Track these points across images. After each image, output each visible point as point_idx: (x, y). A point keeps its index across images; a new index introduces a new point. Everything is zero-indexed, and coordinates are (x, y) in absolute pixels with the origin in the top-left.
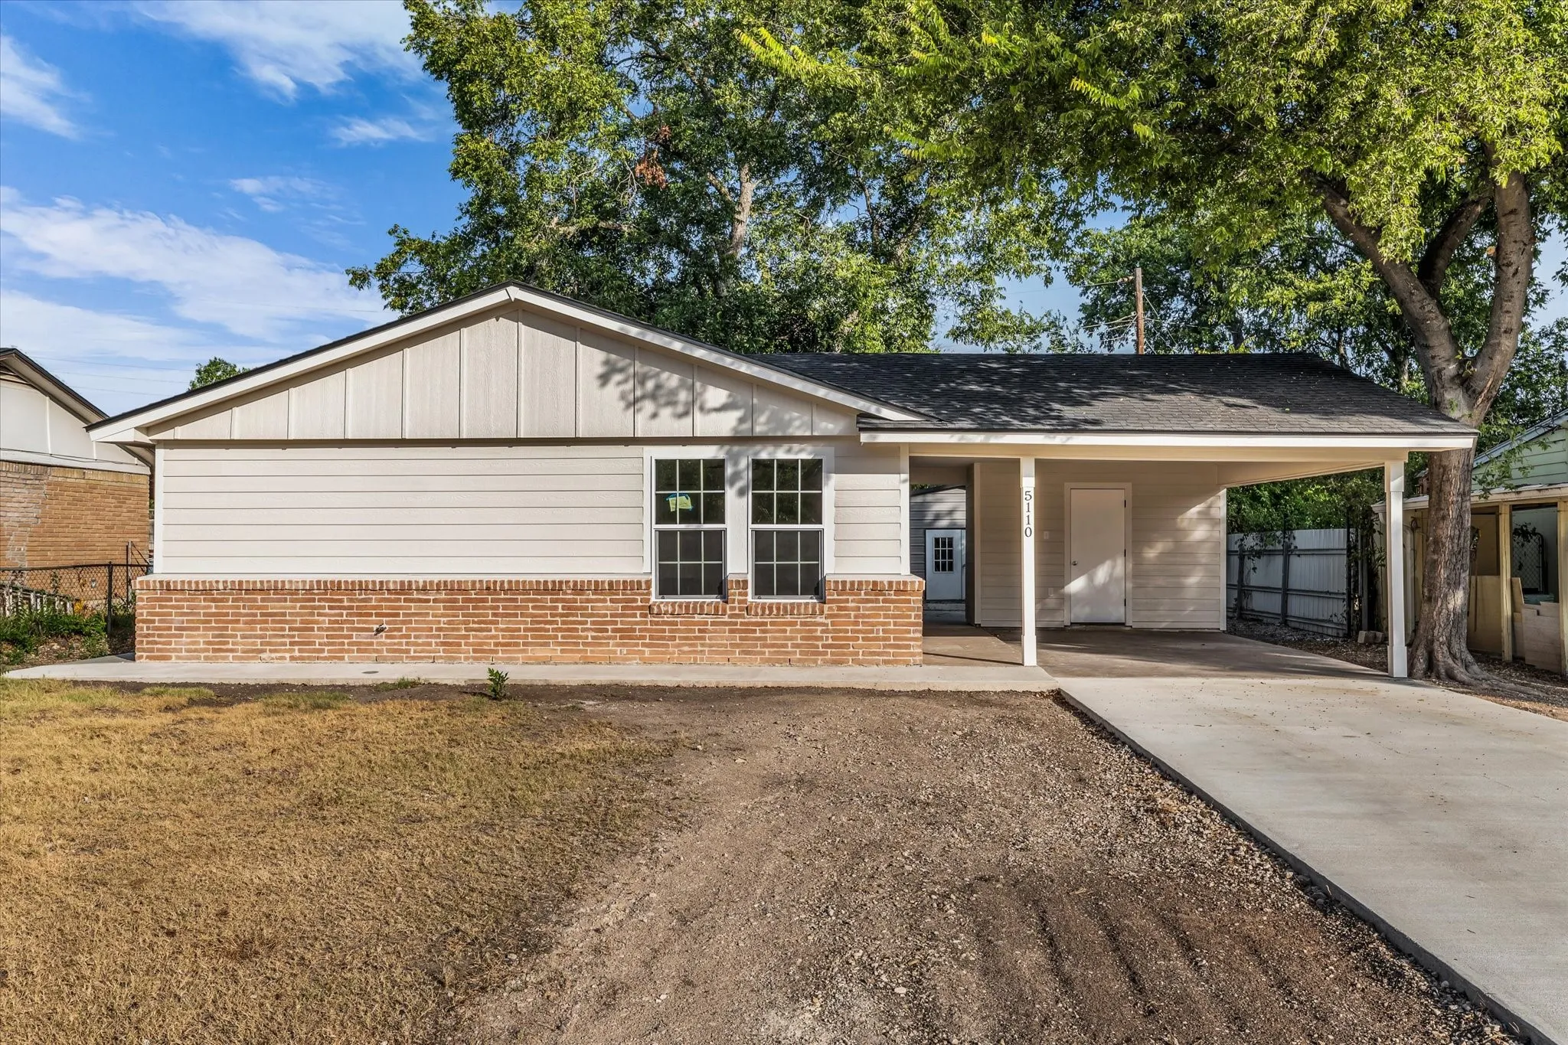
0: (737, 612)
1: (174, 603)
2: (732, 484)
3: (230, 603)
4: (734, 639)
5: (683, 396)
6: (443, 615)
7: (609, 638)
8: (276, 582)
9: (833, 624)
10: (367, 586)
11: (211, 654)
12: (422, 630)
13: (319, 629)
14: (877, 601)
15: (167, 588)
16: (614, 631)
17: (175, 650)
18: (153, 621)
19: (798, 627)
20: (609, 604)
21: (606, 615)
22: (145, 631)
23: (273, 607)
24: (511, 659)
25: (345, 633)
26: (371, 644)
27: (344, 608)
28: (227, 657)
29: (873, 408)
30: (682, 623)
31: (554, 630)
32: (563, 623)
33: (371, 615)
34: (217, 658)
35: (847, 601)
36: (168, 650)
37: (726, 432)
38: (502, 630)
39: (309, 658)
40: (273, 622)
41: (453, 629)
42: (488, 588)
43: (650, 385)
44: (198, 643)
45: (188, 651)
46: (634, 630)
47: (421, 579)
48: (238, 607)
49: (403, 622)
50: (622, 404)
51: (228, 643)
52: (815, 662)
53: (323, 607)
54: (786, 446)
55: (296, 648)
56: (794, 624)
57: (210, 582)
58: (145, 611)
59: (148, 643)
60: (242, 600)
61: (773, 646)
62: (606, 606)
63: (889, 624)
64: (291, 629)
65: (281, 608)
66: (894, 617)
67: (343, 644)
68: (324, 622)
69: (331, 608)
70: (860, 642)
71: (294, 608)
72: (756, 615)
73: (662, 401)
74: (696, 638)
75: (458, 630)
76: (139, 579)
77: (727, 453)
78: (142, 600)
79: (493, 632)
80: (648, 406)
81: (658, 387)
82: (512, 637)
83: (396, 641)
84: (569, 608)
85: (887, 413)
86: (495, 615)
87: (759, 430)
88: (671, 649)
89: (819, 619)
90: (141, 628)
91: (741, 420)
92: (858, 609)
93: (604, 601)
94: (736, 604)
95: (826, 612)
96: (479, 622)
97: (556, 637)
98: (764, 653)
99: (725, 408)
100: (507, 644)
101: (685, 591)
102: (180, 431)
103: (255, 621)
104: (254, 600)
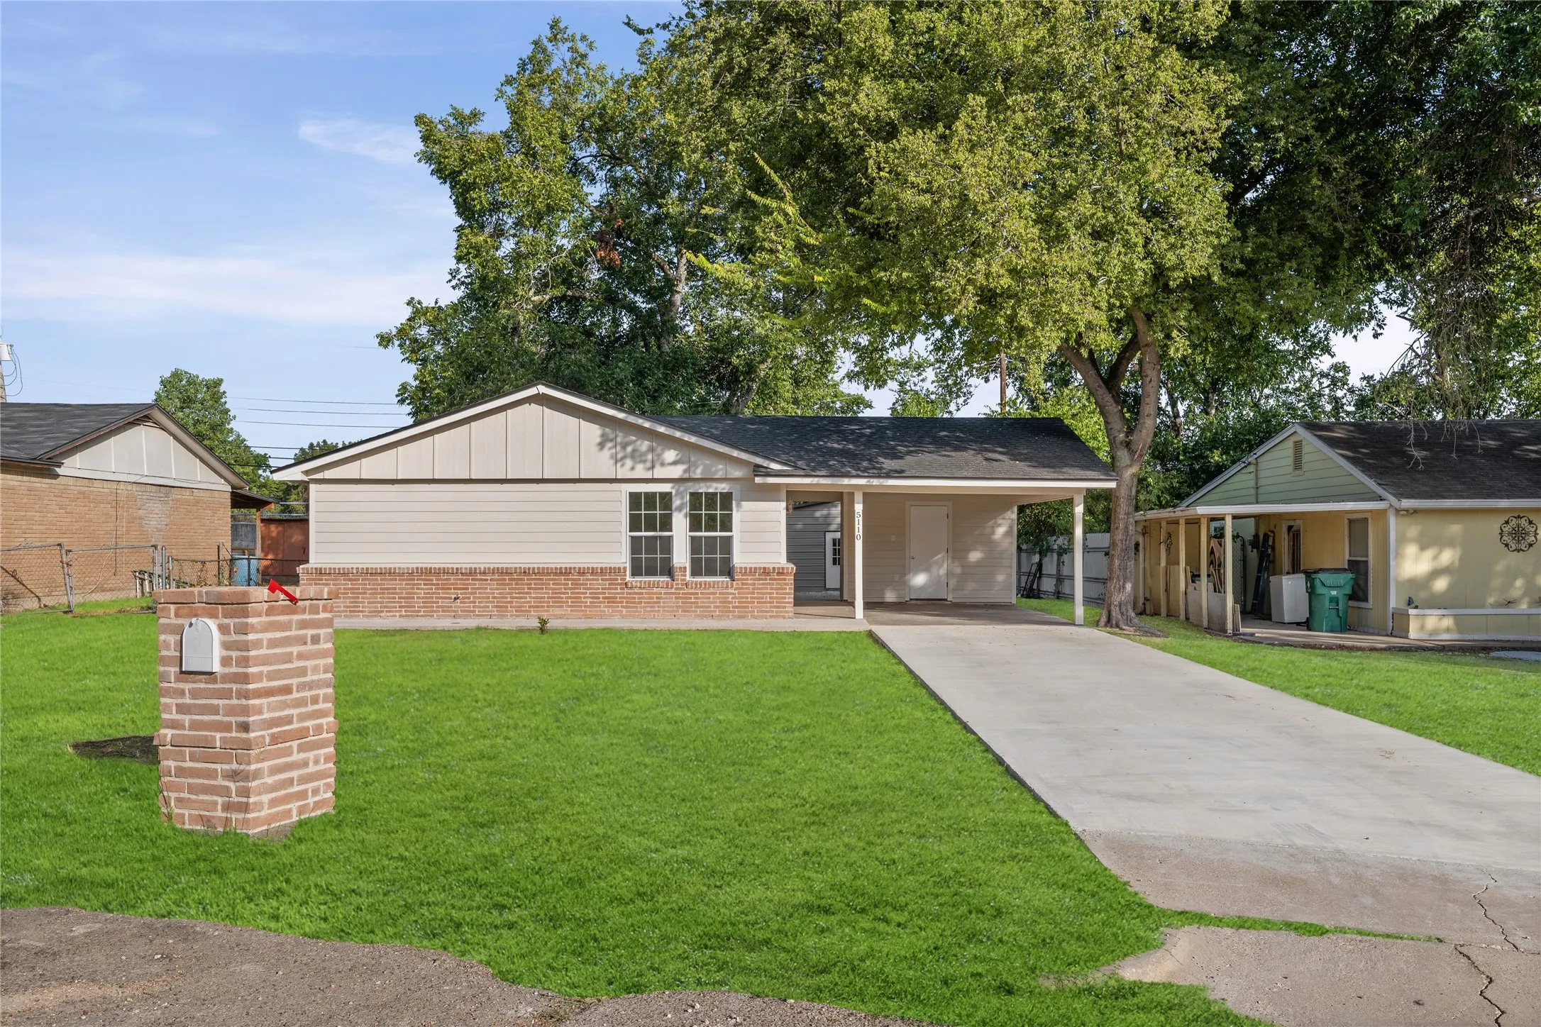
0: (680, 587)
1: (324, 582)
2: (677, 508)
3: (360, 582)
4: (678, 603)
5: (650, 457)
6: (496, 589)
7: (601, 603)
8: (390, 569)
9: (739, 594)
10: (448, 571)
11: (348, 613)
12: (483, 598)
13: (418, 599)
14: (766, 580)
15: (320, 572)
16: (604, 598)
19: (718, 596)
20: (601, 582)
21: (598, 589)
23: (388, 585)
25: (434, 600)
26: (451, 607)
27: (434, 585)
28: (359, 615)
29: (764, 463)
30: (646, 594)
31: (566, 598)
32: (572, 593)
33: (451, 589)
34: (352, 616)
35: (748, 580)
37: (676, 476)
38: (534, 598)
39: (411, 616)
40: (388, 594)
41: (503, 598)
42: (525, 573)
43: (629, 449)
44: (339, 607)
46: (616, 598)
47: (482, 566)
48: (365, 585)
49: (471, 593)
50: (612, 462)
51: (359, 606)
52: (728, 616)
53: (420, 585)
54: (712, 485)
55: (403, 610)
56: (715, 594)
57: (348, 569)
60: (369, 580)
61: (702, 607)
62: (599, 583)
63: (772, 593)
64: (399, 599)
65: (393, 585)
66: (776, 589)
67: (433, 608)
68: (420, 594)
69: (425, 584)
70: (755, 605)
71: (402, 585)
72: (692, 588)
73: (637, 459)
75: (506, 598)
76: (299, 567)
77: (673, 487)
78: (303, 580)
79: (528, 600)
80: (629, 463)
81: (634, 451)
82: (540, 602)
83: (467, 606)
84: (575, 585)
85: (771, 465)
86: (529, 589)
87: (697, 475)
88: (639, 610)
89: (730, 591)
91: (685, 471)
92: (754, 584)
93: (598, 580)
94: (680, 582)
95: (735, 587)
96: (519, 594)
97: (567, 602)
98: (697, 612)
99: (675, 463)
100: (537, 607)
101: (647, 574)
102: (328, 474)
103: (376, 594)
104: (377, 581)
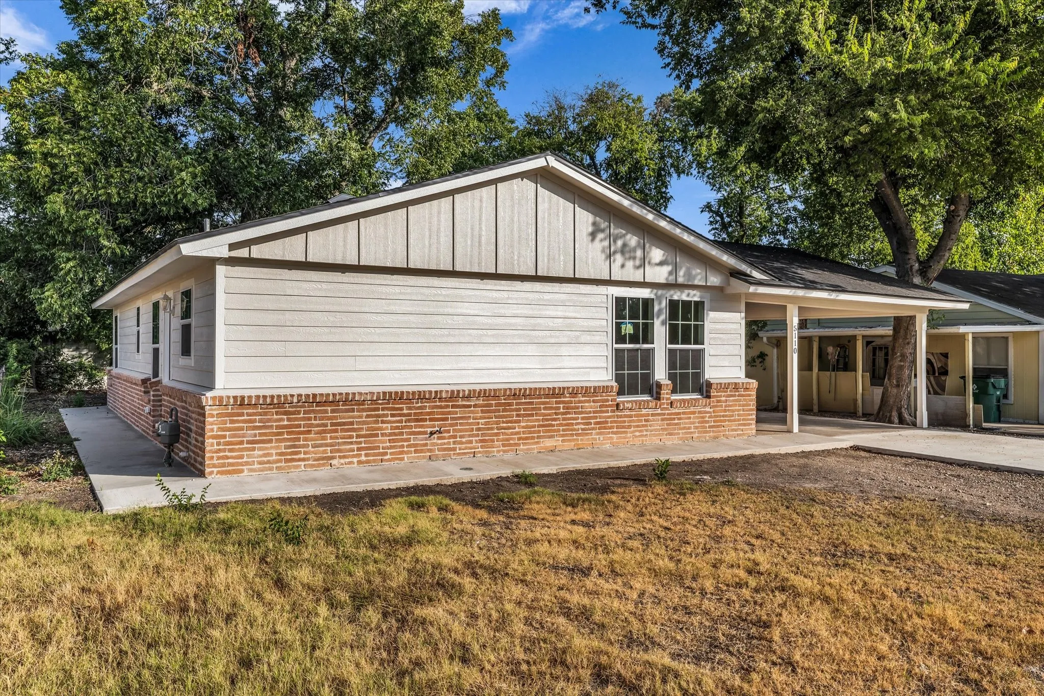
0: (666, 406)
1: (245, 417)
2: (657, 318)
3: (302, 415)
4: (664, 425)
5: (639, 253)
6: (481, 418)
7: (593, 429)
8: (347, 394)
9: (713, 412)
10: (424, 395)
11: (283, 464)
12: (466, 430)
13: (383, 435)
14: (735, 396)
16: (595, 423)
17: (247, 463)
18: (224, 437)
19: (696, 415)
20: (593, 403)
21: (590, 412)
22: (216, 447)
24: (529, 449)
25: (405, 436)
26: (426, 445)
27: (404, 415)
28: (300, 466)
30: (635, 416)
31: (558, 425)
33: (425, 420)
34: (289, 467)
35: (721, 396)
36: (241, 464)
37: (662, 280)
38: (523, 427)
40: (343, 430)
41: (489, 429)
42: (515, 394)
43: (620, 243)
44: (271, 455)
45: (260, 463)
46: (607, 422)
47: (466, 388)
48: (309, 419)
50: (603, 256)
51: (300, 453)
52: (705, 437)
53: (386, 416)
54: (686, 291)
55: (363, 453)
56: (694, 413)
57: (285, 396)
58: (215, 427)
59: (219, 458)
60: (313, 411)
61: (684, 429)
62: (590, 404)
63: (740, 410)
64: (358, 436)
65: (350, 417)
66: (743, 405)
67: (403, 446)
68: (387, 428)
69: (393, 416)
70: (727, 423)
71: (361, 417)
72: (674, 408)
74: (643, 426)
75: (492, 429)
77: (656, 294)
78: (213, 416)
79: (517, 430)
80: (619, 259)
81: (625, 245)
82: (530, 432)
83: (446, 441)
84: (567, 408)
86: (518, 415)
87: (680, 280)
88: (628, 435)
89: (706, 409)
90: (211, 444)
91: (670, 273)
92: (726, 401)
93: (590, 401)
94: (664, 401)
95: (711, 404)
96: (507, 422)
97: (559, 431)
98: (679, 434)
99: (661, 264)
100: (527, 438)
101: (630, 393)
102: (257, 252)
103: (325, 432)
104: (326, 412)
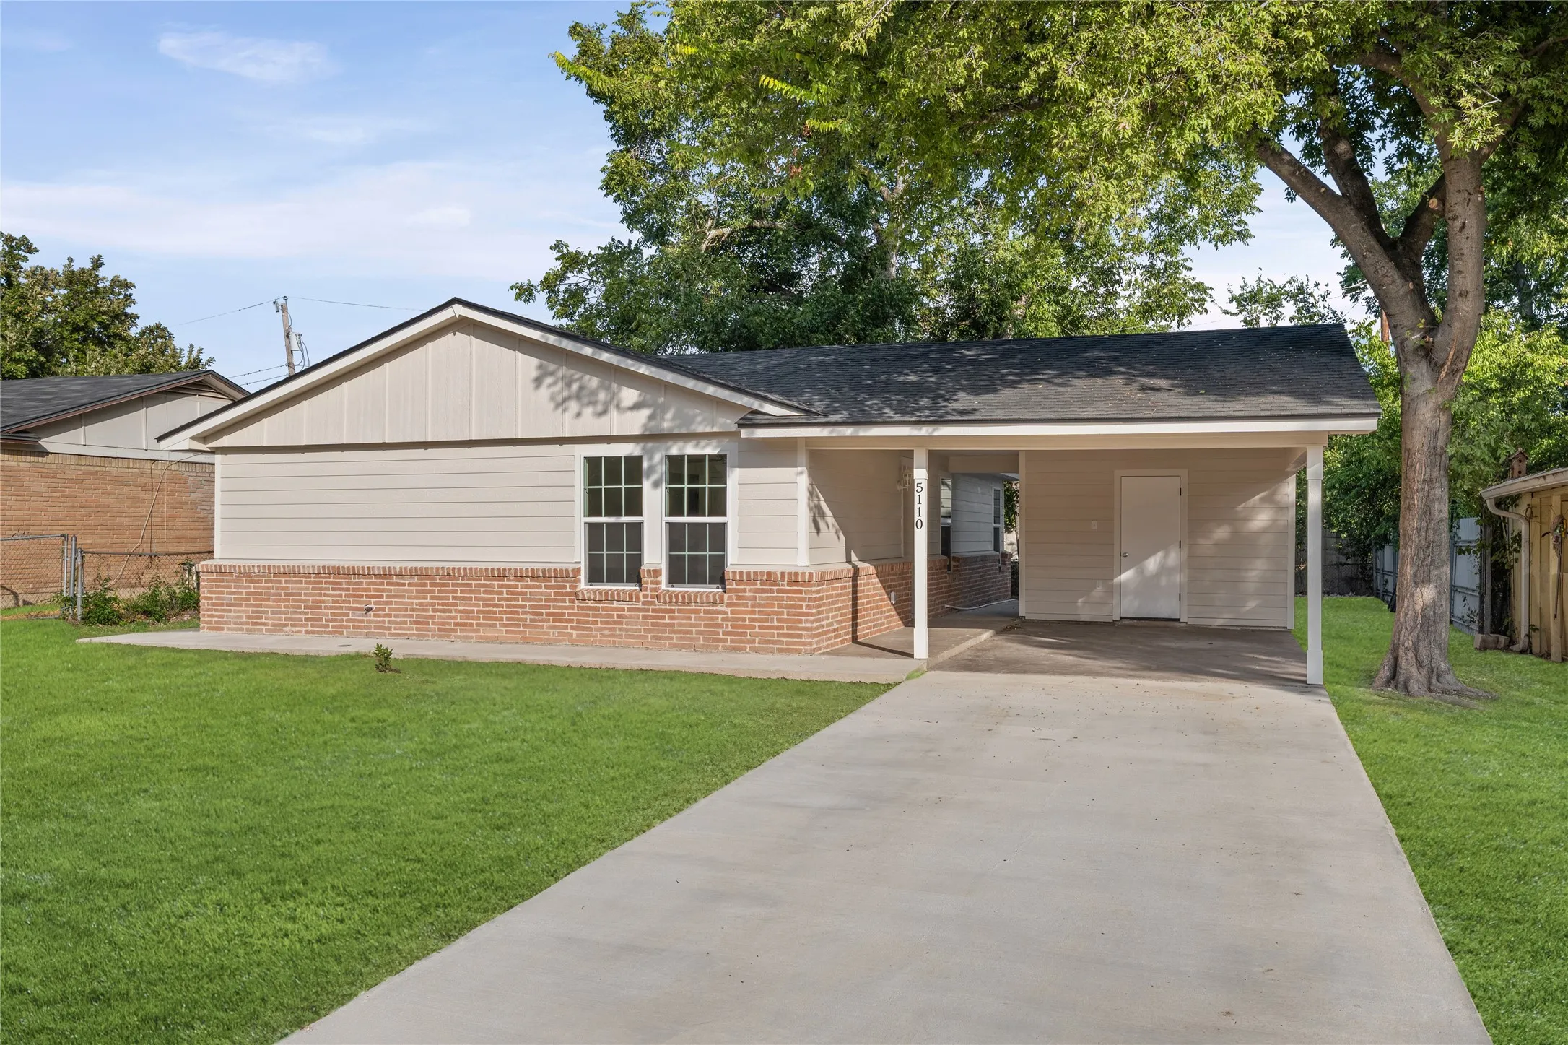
0: (649, 599)
1: (226, 583)
2: (648, 477)
4: (646, 624)
5: (602, 396)
6: (416, 598)
7: (544, 621)
8: (294, 567)
9: (732, 612)
10: (358, 571)
12: (399, 610)
13: (325, 608)
14: (772, 591)
15: (220, 571)
16: (548, 614)
17: (226, 623)
18: (212, 598)
19: (702, 614)
20: (543, 590)
21: (541, 600)
23: (293, 588)
24: (466, 637)
25: (344, 611)
26: (362, 621)
27: (343, 590)
28: (262, 630)
29: (756, 404)
30: (603, 609)
31: (501, 612)
32: (508, 606)
33: (362, 596)
34: (256, 631)
35: (743, 591)
36: (223, 623)
37: (637, 431)
38: (460, 612)
39: (318, 632)
40: (294, 600)
41: (423, 611)
42: (449, 575)
43: (575, 386)
44: (242, 617)
45: (235, 623)
46: (563, 614)
47: (397, 566)
48: (269, 589)
49: (387, 603)
50: (552, 405)
51: (262, 618)
52: (717, 647)
53: (328, 589)
54: (693, 443)
55: (310, 623)
56: (697, 612)
57: (249, 567)
58: (206, 590)
59: (208, 616)
60: (272, 581)
61: (680, 632)
62: (542, 591)
63: (782, 613)
64: (305, 608)
65: (298, 589)
66: (787, 606)
67: (342, 621)
68: (328, 602)
69: (334, 589)
70: (757, 630)
71: (308, 589)
72: (665, 602)
73: (585, 400)
74: (615, 623)
75: (427, 611)
76: (202, 563)
77: (643, 449)
78: (204, 580)
79: (453, 614)
80: (573, 406)
81: (581, 388)
82: (468, 618)
83: (381, 619)
84: (512, 593)
85: (769, 408)
86: (454, 598)
87: (667, 427)
88: (594, 632)
89: (720, 608)
90: (204, 604)
91: (651, 418)
92: (755, 598)
93: (540, 587)
94: (649, 592)
95: (726, 601)
96: (443, 604)
97: (501, 619)
98: (672, 638)
99: (637, 407)
100: (465, 625)
101: (610, 580)
103: (279, 600)
104: (280, 582)
